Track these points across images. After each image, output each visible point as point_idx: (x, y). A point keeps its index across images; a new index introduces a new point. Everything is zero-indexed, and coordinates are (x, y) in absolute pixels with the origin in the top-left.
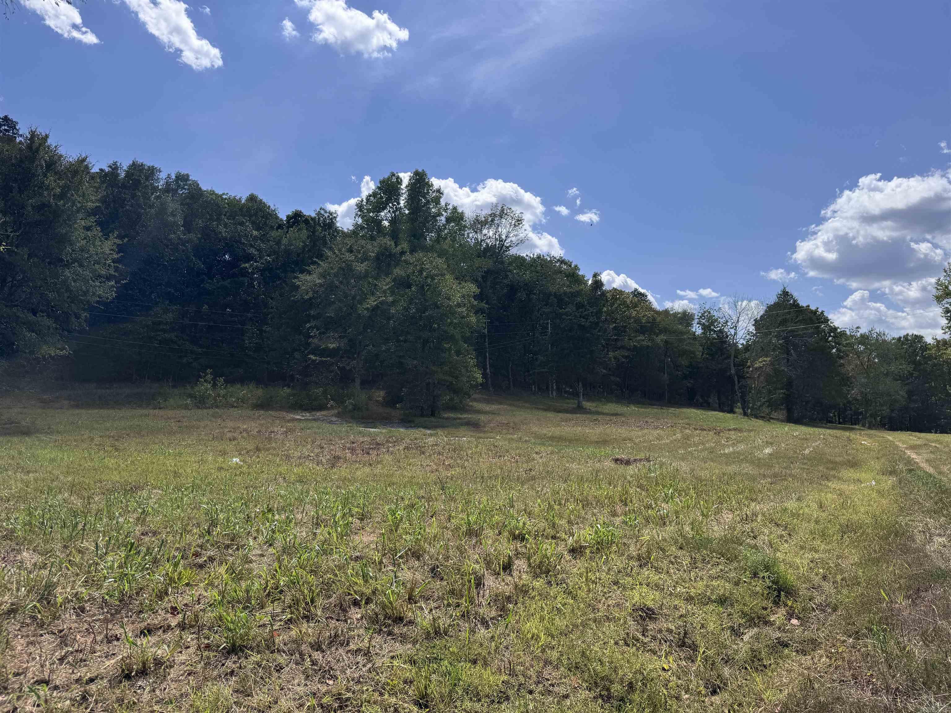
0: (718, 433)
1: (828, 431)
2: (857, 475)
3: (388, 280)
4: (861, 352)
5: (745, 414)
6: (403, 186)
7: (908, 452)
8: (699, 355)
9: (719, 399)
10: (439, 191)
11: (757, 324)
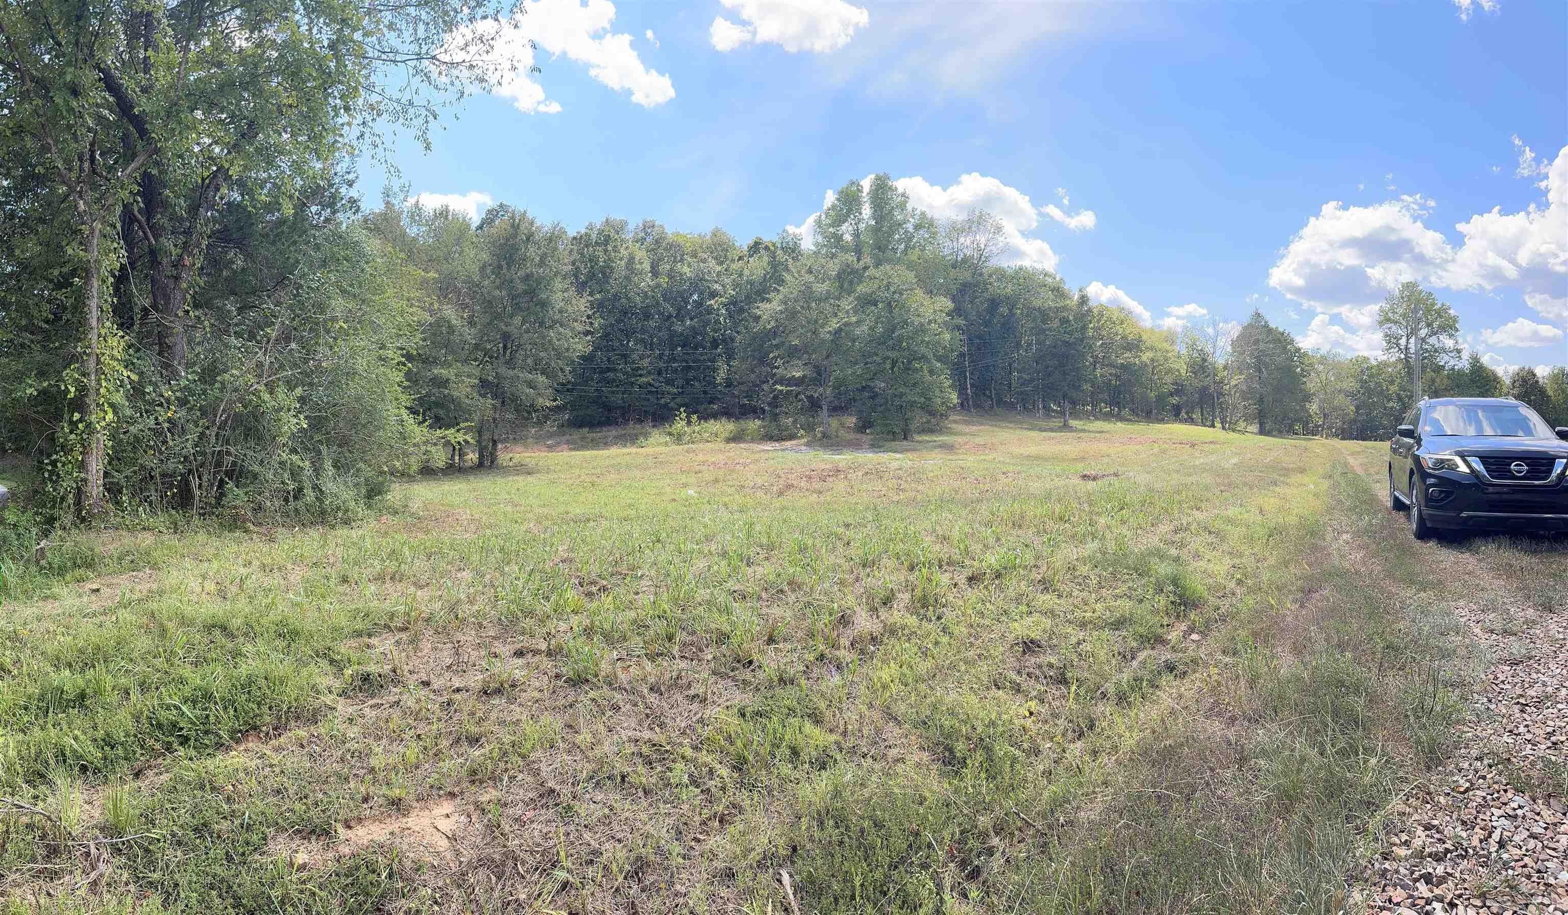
2: (1301, 481)
3: (851, 299)
4: (1320, 372)
5: (1224, 428)
6: (864, 194)
9: (1202, 415)
10: (903, 195)
11: (1234, 345)
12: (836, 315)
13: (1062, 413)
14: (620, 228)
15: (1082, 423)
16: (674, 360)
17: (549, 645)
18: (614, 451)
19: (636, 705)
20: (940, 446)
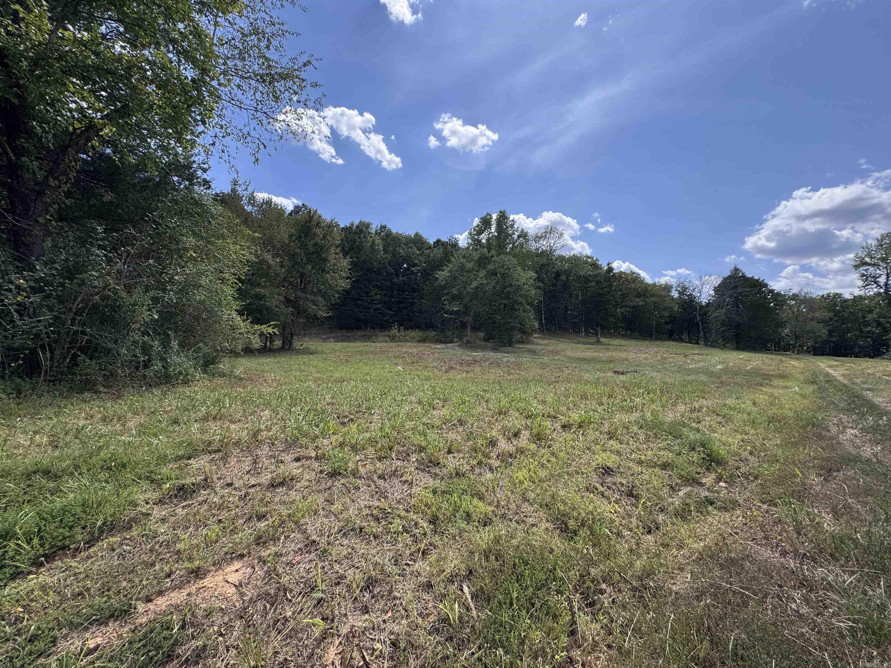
0: (686, 356)
1: (766, 355)
2: (786, 384)
3: (484, 272)
4: (792, 306)
5: (706, 345)
6: (493, 220)
7: (827, 369)
8: (676, 309)
9: (689, 336)
11: (716, 290)
12: (476, 280)
13: (596, 334)
14: (368, 226)
15: (608, 340)
16: (393, 297)
17: (317, 453)
18: (358, 344)
19: (369, 486)
20: (529, 351)
